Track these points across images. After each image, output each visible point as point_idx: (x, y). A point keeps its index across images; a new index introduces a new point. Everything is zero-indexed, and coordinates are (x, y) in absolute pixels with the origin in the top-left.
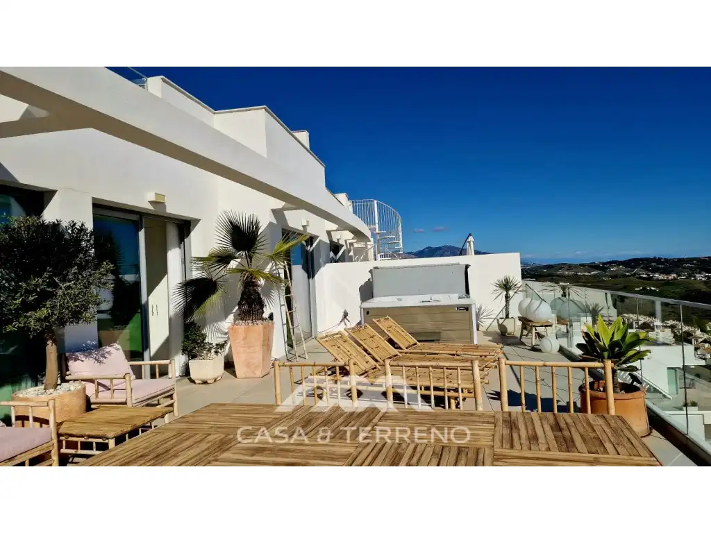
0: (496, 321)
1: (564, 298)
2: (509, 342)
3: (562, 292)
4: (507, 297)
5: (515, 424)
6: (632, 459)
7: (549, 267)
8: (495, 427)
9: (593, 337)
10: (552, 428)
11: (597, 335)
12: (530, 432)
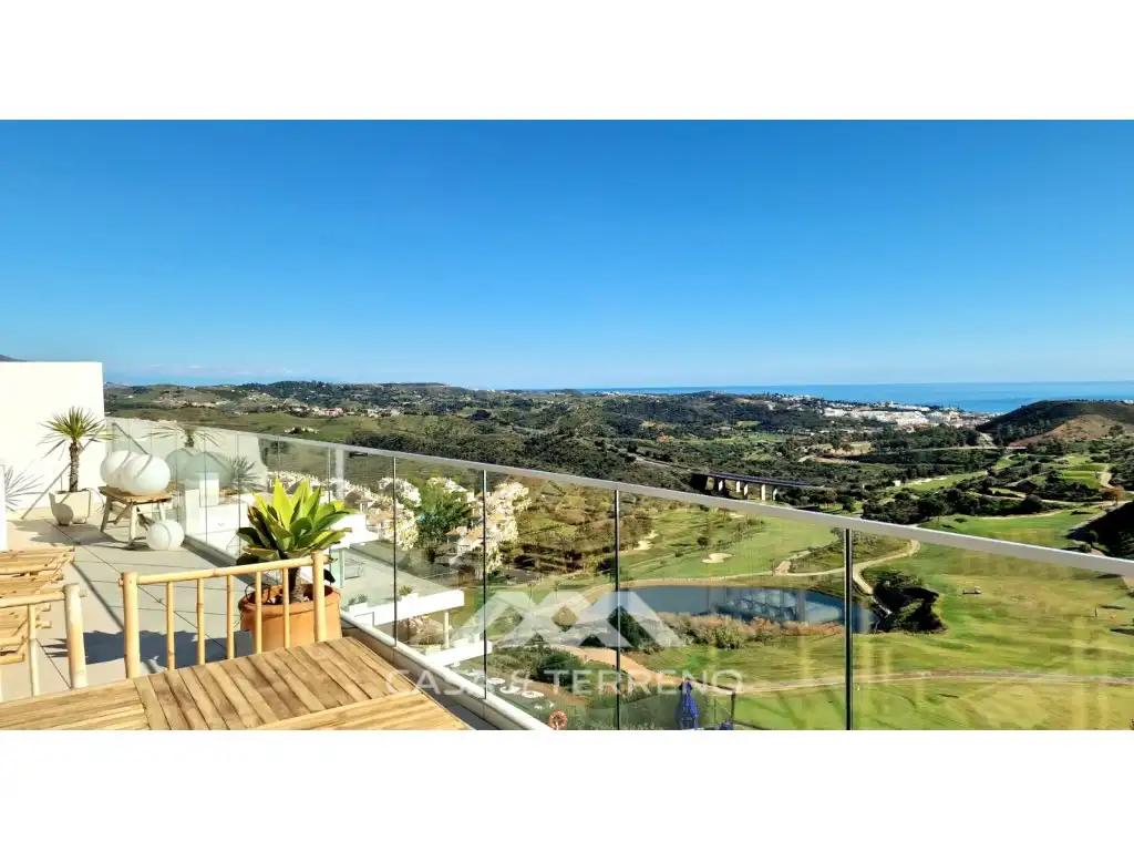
0: (47, 497)
1: (189, 449)
2: (77, 539)
3: (185, 439)
4: (74, 450)
5: (184, 695)
6: (389, 700)
7: (138, 390)
8: (145, 708)
9: (265, 514)
10: (253, 683)
11: (271, 510)
12: (217, 701)
